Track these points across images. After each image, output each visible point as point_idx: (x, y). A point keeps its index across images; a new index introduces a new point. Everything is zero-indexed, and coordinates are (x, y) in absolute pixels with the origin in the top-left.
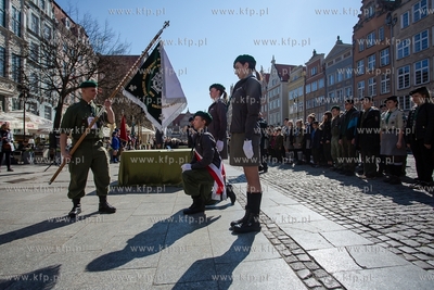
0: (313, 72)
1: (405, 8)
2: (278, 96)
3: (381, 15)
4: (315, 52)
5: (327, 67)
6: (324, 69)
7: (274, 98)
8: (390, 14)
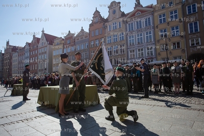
0: (68, 42)
1: (110, 23)
2: (45, 53)
3: (100, 23)
4: (69, 32)
5: (76, 41)
6: (75, 42)
7: (43, 53)
8: (104, 24)
